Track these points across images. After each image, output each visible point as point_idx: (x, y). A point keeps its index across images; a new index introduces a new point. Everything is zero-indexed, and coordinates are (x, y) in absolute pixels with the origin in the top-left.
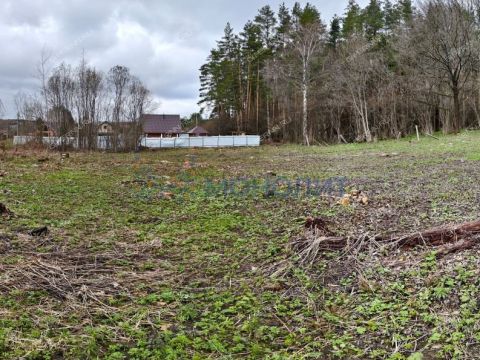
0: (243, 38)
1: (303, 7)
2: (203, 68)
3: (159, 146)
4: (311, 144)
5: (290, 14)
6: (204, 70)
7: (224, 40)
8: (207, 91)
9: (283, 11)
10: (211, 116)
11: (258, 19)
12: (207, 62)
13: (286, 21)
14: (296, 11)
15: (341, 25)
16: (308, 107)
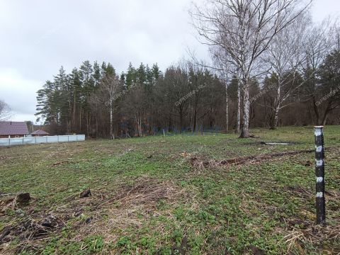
0: (71, 77)
1: (107, 65)
2: (39, 92)
3: (8, 144)
4: (115, 138)
5: (100, 67)
6: (41, 93)
7: (59, 77)
8: (42, 107)
9: (96, 66)
10: (45, 123)
11: (82, 68)
12: (43, 88)
13: (97, 72)
14: (103, 67)
15: (125, 78)
16: (113, 119)
